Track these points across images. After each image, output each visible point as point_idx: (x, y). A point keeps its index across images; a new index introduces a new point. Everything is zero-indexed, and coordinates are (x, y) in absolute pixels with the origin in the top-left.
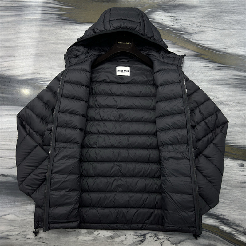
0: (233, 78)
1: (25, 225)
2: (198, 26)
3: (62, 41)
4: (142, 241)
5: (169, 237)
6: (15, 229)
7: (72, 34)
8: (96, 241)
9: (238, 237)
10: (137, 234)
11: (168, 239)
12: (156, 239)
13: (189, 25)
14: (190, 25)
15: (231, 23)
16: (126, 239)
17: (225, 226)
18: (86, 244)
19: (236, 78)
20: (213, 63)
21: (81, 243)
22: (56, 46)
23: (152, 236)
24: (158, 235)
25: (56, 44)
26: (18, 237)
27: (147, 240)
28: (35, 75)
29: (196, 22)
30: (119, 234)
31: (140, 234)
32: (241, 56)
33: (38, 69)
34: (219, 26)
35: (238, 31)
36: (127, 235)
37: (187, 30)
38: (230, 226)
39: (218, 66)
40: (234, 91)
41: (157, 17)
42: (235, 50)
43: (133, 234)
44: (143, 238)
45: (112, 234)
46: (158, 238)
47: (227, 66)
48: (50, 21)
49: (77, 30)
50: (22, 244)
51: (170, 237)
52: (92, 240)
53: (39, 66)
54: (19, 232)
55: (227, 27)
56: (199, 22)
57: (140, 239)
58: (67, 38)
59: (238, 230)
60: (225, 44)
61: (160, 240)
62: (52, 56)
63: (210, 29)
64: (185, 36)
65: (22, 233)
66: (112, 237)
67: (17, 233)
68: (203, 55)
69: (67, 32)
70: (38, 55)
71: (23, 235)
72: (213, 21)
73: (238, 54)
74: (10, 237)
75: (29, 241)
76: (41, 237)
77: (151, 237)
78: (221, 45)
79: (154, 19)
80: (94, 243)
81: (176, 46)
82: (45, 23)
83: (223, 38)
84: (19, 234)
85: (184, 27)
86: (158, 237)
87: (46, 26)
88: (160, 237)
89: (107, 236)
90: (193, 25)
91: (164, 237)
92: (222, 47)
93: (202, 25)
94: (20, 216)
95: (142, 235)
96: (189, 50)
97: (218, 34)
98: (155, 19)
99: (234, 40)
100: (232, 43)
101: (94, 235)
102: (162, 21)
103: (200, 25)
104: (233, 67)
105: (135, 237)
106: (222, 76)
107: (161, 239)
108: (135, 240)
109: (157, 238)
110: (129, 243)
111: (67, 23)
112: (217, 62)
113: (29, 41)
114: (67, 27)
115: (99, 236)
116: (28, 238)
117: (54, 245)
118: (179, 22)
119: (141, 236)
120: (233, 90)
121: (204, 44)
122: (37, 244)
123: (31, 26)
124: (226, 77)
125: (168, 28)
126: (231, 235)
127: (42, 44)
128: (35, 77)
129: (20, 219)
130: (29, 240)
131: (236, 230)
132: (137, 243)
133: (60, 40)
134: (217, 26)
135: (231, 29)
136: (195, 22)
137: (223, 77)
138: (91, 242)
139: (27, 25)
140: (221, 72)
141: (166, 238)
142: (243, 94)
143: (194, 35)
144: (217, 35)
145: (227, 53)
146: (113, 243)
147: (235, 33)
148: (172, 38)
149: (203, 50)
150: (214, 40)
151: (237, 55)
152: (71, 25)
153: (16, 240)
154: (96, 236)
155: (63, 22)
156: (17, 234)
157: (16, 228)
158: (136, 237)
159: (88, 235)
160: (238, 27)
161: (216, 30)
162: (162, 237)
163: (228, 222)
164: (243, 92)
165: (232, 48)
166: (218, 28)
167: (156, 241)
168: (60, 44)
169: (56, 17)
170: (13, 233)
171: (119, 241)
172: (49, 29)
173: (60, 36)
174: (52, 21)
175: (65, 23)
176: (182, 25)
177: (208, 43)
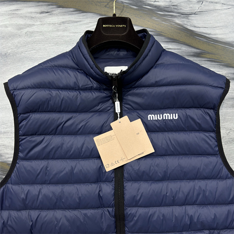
121: (209, 34)
134: (230, 1)
143: (192, 18)
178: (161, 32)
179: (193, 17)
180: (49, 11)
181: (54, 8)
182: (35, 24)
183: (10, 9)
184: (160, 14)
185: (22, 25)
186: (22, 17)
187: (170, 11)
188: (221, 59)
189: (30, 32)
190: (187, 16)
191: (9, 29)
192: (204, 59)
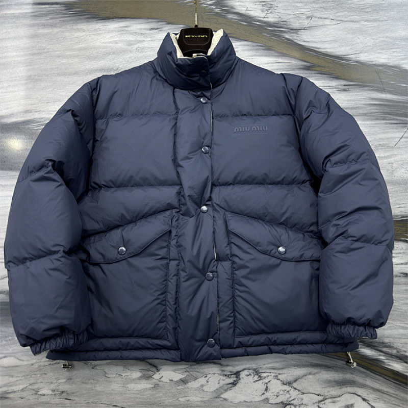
0: (369, 104)
1: (35, 373)
2: (308, 18)
3: (74, 53)
4: (234, 384)
5: (277, 374)
6: (17, 381)
7: (92, 39)
8: (157, 389)
9: (389, 365)
10: (225, 373)
11: (277, 376)
12: (256, 378)
13: (292, 16)
14: (295, 16)
15: (363, 10)
16: (208, 382)
17: (367, 348)
18: (141, 397)
19: (375, 104)
20: (337, 80)
21: (133, 396)
22: (64, 61)
23: (250, 374)
24: (260, 371)
25: (64, 57)
26: (24, 394)
27: (242, 381)
28: (31, 114)
29: (305, 10)
30: (196, 375)
31: (231, 372)
32: (382, 65)
33: (35, 104)
34: (342, 16)
35: (375, 24)
36: (209, 376)
37: (290, 25)
38: (376, 348)
39: (344, 85)
40: (373, 125)
41: (238, 4)
42: (371, 57)
43: (218, 374)
44: (235, 379)
45: (183, 376)
46: (260, 376)
47: (359, 83)
48: (50, 17)
49: (99, 32)
50: (31, 405)
51: (279, 374)
52: (150, 389)
53: (37, 98)
54: (25, 386)
55: (356, 17)
56: (309, 10)
57: (231, 380)
58: (83, 45)
59: (388, 354)
60: (354, 46)
61: (264, 380)
62: (59, 79)
63: (327, 22)
64: (287, 36)
65: (30, 387)
66: (184, 381)
67: (21, 387)
68: (319, 66)
69: (83, 36)
70: (34, 79)
71: (32, 391)
72: (332, 8)
73: (377, 63)
74: (9, 396)
75: (43, 399)
76: (63, 390)
77: (248, 375)
78: (348, 48)
79: (232, 8)
80: (154, 392)
81: (273, 52)
82: (43, 21)
83: (349, 36)
84: (24, 389)
85: (284, 20)
86: (260, 374)
87: (44, 26)
88: (263, 375)
89: (175, 379)
90: (300, 15)
91: (269, 374)
92: (350, 52)
93: (315, 14)
94: (25, 358)
95: (234, 374)
96: (295, 60)
97: (342, 30)
98: (235, 7)
99: (368, 38)
100: (366, 45)
101: (154, 381)
102: (247, 10)
103: (311, 14)
104: (369, 84)
105: (222, 377)
106: (352, 102)
107: (265, 377)
108: (222, 383)
109: (257, 376)
110: (212, 389)
111: (81, 19)
112: (343, 77)
113: (15, 54)
114: (82, 27)
115: (162, 381)
116: (41, 395)
117: (87, 402)
118: (276, 11)
119: (231, 375)
120: (370, 124)
121: (318, 48)
122: (58, 403)
123: (17, 27)
124: (357, 102)
125: (258, 23)
126: (378, 362)
127: (40, 59)
128: (32, 117)
129: (25, 363)
130: (43, 397)
131: (386, 353)
132: (226, 388)
133: (72, 50)
134: (339, 16)
135: (363, 20)
136: (303, 11)
137: (354, 102)
138: (149, 392)
139: (10, 25)
140: (351, 94)
141: (273, 375)
142: (387, 131)
143: (302, 34)
144: (341, 32)
145: (357, 62)
146: (187, 390)
147: (371, 27)
148: (266, 39)
149: (319, 59)
150: (335, 41)
151: (375, 65)
152: (88, 24)
153: (20, 399)
154: (157, 381)
155: (74, 18)
156: (23, 389)
157: (19, 379)
158: (224, 378)
159: (144, 381)
160: (375, 17)
161: (339, 22)
162: (267, 374)
163: (372, 342)
164: (387, 127)
165: (366, 52)
166: (342, 19)
167: (256, 381)
168: (71, 56)
169: (61, 10)
170: (15, 388)
171: (196, 387)
172: (49, 31)
173: (70, 43)
174: (55, 16)
175: (78, 20)
176: (282, 17)
177: (327, 46)
178: (271, 47)
179: (302, 32)
180: (159, 27)
181: (163, 24)
182: (145, 40)
183: (120, 26)
184: (269, 30)
185: (132, 41)
186: (131, 34)
187: (279, 26)
188: (331, 72)
189: (140, 48)
190: (296, 31)
191: (120, 45)
192: (314, 72)
